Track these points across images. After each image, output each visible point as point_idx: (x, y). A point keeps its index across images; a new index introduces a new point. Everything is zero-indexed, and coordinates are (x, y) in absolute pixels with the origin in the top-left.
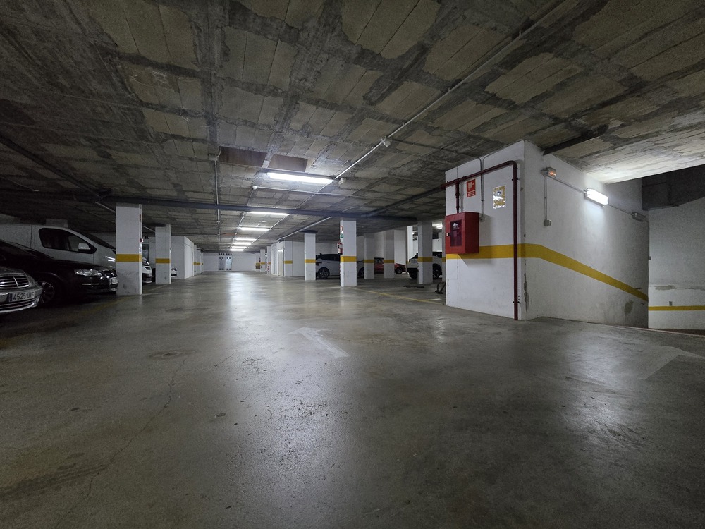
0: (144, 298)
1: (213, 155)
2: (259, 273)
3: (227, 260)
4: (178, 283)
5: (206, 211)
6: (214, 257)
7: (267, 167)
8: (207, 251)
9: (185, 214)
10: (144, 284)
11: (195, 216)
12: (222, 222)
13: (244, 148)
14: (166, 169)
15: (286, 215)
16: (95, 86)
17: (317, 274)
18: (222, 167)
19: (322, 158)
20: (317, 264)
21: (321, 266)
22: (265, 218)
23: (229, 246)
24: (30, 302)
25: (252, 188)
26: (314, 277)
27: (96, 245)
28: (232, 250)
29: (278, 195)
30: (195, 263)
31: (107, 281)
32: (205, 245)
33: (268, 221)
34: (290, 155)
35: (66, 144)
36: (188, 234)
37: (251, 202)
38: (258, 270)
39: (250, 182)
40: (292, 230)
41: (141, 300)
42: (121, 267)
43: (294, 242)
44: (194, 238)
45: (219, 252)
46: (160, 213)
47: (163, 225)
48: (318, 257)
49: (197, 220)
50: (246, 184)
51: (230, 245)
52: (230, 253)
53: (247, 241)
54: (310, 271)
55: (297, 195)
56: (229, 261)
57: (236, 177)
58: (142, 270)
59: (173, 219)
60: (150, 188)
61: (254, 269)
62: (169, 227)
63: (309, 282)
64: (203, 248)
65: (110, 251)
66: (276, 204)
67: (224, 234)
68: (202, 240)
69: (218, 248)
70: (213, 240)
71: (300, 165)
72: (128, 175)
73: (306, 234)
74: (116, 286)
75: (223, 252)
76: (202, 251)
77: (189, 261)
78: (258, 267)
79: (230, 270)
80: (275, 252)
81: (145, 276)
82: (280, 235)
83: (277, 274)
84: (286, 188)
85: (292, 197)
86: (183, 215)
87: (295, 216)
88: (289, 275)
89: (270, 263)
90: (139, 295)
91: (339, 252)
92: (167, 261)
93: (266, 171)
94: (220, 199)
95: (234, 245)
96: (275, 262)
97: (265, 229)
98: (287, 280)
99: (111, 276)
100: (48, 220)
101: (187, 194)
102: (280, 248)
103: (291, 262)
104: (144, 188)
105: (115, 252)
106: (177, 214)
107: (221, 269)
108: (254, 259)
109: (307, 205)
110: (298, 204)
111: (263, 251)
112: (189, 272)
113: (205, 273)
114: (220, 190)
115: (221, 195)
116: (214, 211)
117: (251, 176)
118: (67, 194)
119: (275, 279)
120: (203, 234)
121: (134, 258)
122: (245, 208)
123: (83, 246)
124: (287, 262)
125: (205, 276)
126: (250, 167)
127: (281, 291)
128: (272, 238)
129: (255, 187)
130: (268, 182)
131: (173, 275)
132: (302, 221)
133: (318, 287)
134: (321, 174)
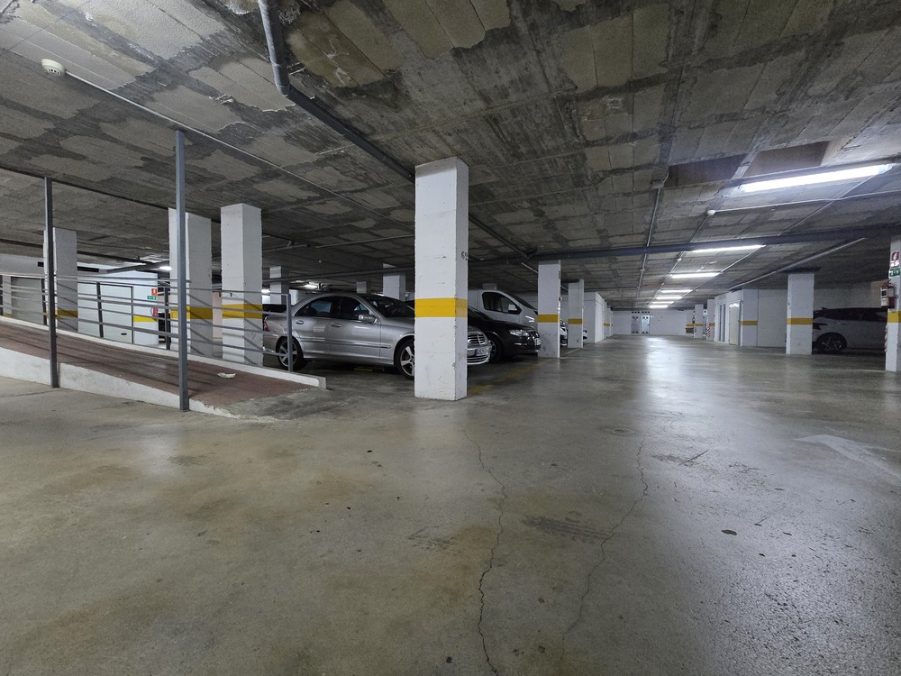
0: (562, 361)
1: (658, 181)
2: (692, 339)
3: (643, 321)
4: (589, 347)
5: (630, 258)
6: (627, 316)
7: (740, 177)
8: (617, 310)
9: (603, 265)
10: (561, 346)
11: (614, 266)
12: (647, 269)
13: (708, 158)
14: (596, 213)
15: (758, 247)
16: (549, 143)
17: (814, 345)
18: (667, 193)
19: (875, 127)
20: (816, 326)
21: (824, 330)
22: (718, 256)
23: (648, 301)
24: (484, 357)
25: (706, 214)
26: (808, 349)
27: (521, 306)
28: (651, 307)
29: (752, 217)
30: (605, 324)
31: (532, 340)
32: (617, 301)
33: (719, 261)
34: (795, 143)
35: (512, 210)
36: (600, 289)
37: (698, 237)
38: (690, 335)
39: (704, 207)
40: (761, 272)
41: (559, 363)
42: (542, 327)
43: (760, 291)
44: (606, 293)
45: (633, 310)
46: (577, 266)
47: (576, 281)
48: (816, 314)
49: (614, 271)
50: (699, 210)
51: (651, 300)
52: (647, 311)
53: (676, 294)
54: (799, 339)
55: (789, 211)
56: (645, 321)
57: (684, 204)
58: (560, 332)
59: (588, 272)
60: (573, 240)
61: (683, 333)
62: (582, 281)
63: (797, 359)
64: (614, 306)
65: (532, 311)
66: (743, 232)
67: (646, 286)
68: (615, 295)
69: (633, 305)
70: (629, 294)
71: (814, 154)
72: (556, 229)
73: (791, 276)
74: (539, 347)
75: (638, 310)
76: (612, 309)
77: (599, 322)
78: (690, 330)
79: (647, 334)
80: (723, 308)
81: (562, 337)
82: (738, 281)
83: (727, 341)
84: (770, 203)
85: (778, 215)
86: (599, 267)
87: (775, 247)
88: (752, 343)
89: (714, 324)
90: (557, 358)
91: (884, 303)
92: (579, 321)
93: (739, 183)
94: (653, 239)
95: (656, 300)
96: (722, 323)
97: (711, 274)
98: (745, 351)
99: (536, 337)
100: (484, 285)
101: (611, 240)
102: (733, 302)
103: (755, 323)
104: (568, 241)
105: (537, 313)
106: (593, 266)
107: (635, 332)
108: (684, 319)
109: (809, 224)
110: (787, 225)
111: (699, 307)
112: (599, 337)
113: (614, 337)
114: (655, 227)
115: (655, 233)
116: (639, 257)
117: (709, 197)
118: (502, 258)
119: (721, 348)
120: (617, 287)
121: (553, 318)
122: (688, 246)
123: (512, 308)
124: (746, 323)
125: (617, 341)
126: (712, 183)
127: (733, 368)
128: (721, 286)
129: (712, 212)
130: (736, 199)
131: (584, 338)
132: (789, 254)
133: (817, 366)
134: (863, 159)
